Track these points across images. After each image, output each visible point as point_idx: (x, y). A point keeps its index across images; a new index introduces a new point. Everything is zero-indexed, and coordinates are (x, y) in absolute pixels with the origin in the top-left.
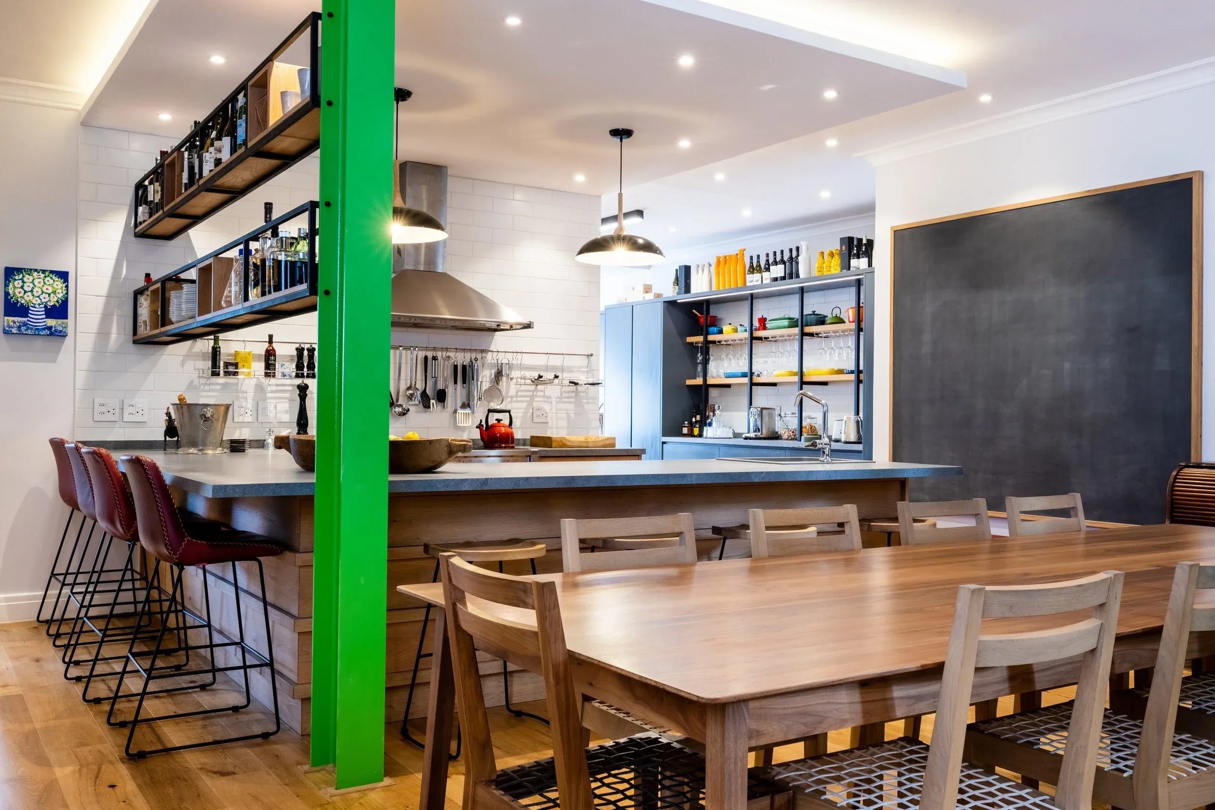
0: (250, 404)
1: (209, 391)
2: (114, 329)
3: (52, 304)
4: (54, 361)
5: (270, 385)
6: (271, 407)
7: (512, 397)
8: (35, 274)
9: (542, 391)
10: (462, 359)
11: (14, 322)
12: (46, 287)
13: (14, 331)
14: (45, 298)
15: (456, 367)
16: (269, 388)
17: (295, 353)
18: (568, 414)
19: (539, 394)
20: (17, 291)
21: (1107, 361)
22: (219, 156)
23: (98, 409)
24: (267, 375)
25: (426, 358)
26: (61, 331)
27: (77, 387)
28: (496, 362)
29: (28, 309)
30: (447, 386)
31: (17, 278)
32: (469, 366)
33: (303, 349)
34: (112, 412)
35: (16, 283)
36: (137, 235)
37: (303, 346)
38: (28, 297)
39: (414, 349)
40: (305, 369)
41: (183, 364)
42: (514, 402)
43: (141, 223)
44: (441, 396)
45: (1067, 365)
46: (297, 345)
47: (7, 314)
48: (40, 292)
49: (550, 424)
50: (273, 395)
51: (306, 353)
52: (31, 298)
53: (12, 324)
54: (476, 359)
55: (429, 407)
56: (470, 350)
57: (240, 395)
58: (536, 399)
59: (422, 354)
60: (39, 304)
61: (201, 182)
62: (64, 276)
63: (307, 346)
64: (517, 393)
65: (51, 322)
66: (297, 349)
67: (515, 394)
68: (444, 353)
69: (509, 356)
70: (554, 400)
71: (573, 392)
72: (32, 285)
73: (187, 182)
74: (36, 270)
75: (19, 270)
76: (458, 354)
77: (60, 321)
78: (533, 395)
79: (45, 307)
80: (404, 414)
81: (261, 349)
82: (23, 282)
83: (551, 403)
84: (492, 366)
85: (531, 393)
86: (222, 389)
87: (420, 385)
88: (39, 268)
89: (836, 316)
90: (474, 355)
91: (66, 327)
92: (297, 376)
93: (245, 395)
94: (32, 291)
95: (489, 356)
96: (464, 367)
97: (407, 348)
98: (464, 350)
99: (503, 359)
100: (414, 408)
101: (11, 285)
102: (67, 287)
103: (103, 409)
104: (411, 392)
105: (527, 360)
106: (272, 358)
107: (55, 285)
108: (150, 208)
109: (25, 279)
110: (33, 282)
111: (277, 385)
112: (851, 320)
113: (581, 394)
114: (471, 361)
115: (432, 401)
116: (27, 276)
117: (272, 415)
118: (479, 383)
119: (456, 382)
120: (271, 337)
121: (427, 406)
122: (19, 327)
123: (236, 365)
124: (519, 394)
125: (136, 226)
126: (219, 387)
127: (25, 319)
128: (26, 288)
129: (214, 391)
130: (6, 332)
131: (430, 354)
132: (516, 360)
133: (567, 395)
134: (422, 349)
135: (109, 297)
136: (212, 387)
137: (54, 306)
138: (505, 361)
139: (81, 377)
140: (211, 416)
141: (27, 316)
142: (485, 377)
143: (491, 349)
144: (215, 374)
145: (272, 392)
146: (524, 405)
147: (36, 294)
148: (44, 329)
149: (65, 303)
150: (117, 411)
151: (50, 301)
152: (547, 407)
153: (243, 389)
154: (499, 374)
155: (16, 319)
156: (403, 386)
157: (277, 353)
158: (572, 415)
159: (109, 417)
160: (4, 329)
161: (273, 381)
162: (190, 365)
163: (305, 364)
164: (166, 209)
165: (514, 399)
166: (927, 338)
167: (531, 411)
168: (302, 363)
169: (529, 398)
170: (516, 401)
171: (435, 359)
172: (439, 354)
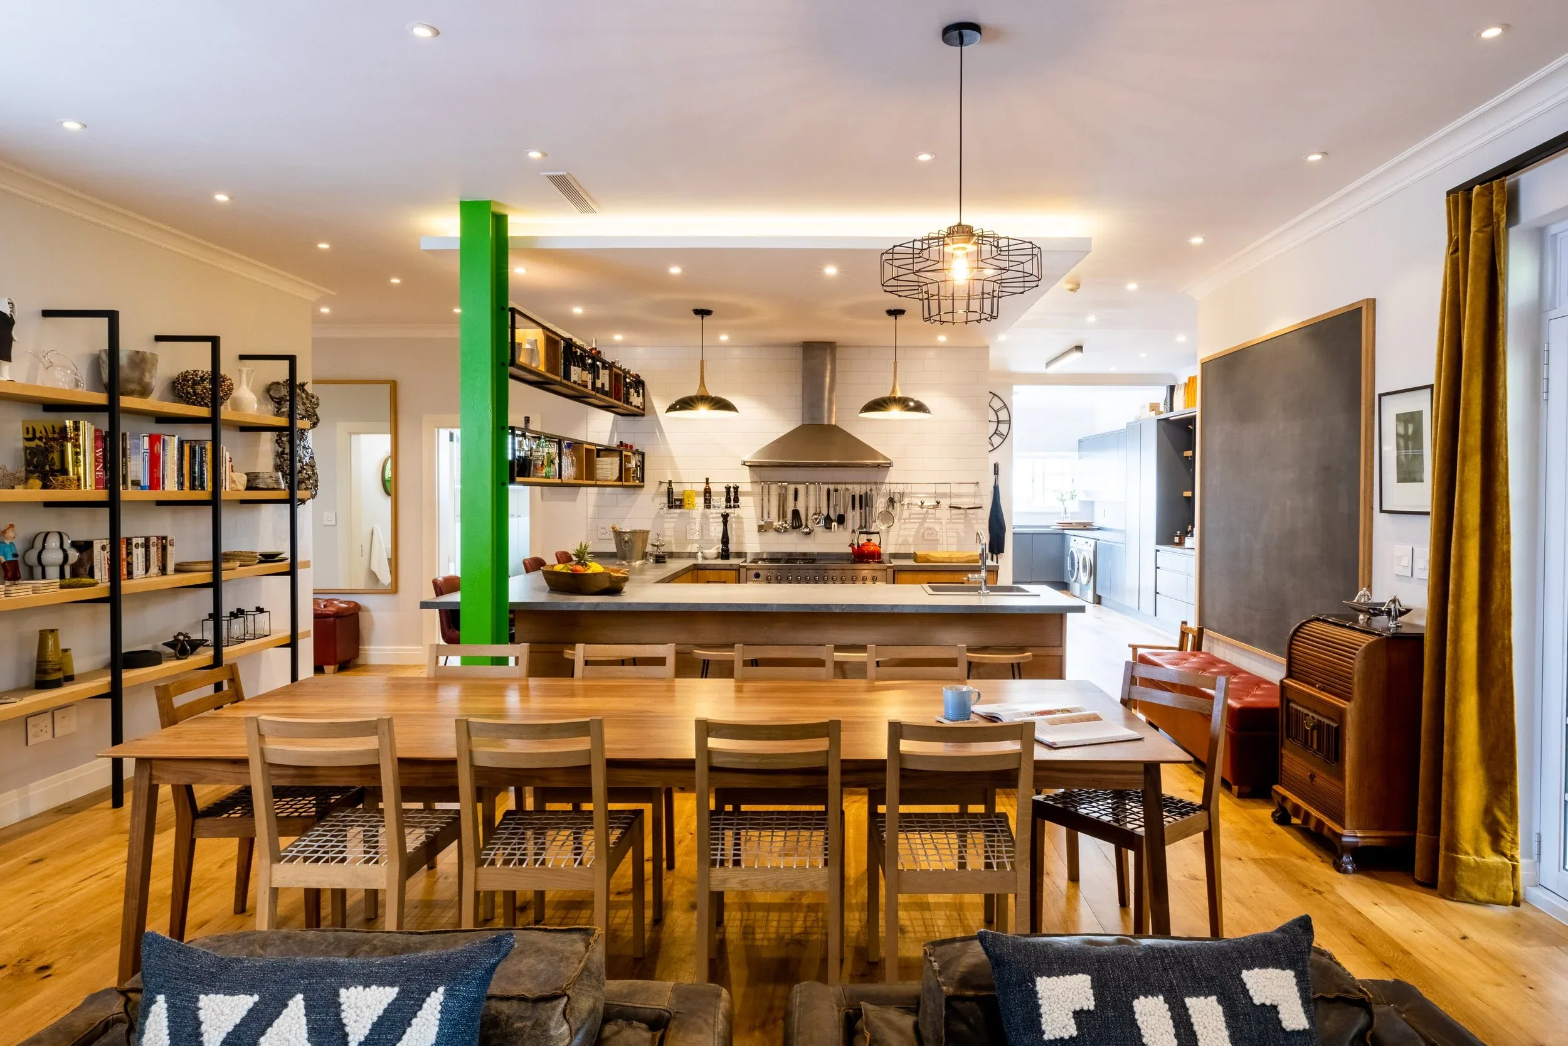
0: (697, 527)
1: (671, 518)
5: (711, 513)
6: (713, 529)
7: (905, 519)
9: (933, 514)
10: (858, 490)
15: (853, 497)
16: (711, 516)
17: (724, 490)
18: (958, 533)
19: (930, 516)
23: (600, 531)
24: (706, 507)
25: (829, 491)
28: (889, 491)
30: (846, 511)
32: (865, 495)
33: (730, 487)
37: (730, 485)
40: (732, 502)
41: (653, 500)
42: (907, 523)
44: (841, 520)
46: (726, 485)
49: (940, 542)
50: (709, 521)
51: (732, 490)
54: (872, 490)
55: (831, 528)
56: (865, 483)
58: (927, 520)
59: (825, 488)
63: (732, 485)
64: (910, 515)
66: (725, 487)
67: (908, 517)
68: (844, 486)
69: (901, 486)
70: (944, 522)
76: (855, 486)
78: (924, 517)
80: (811, 534)
81: (701, 488)
83: (941, 523)
84: (884, 495)
85: (923, 515)
86: (679, 516)
87: (825, 512)
90: (869, 487)
92: (726, 507)
93: (692, 521)
95: (884, 487)
96: (861, 496)
98: (860, 483)
99: (896, 489)
100: (819, 529)
103: (603, 531)
104: (816, 516)
106: (708, 495)
111: (715, 513)
113: (971, 516)
114: (867, 491)
115: (833, 524)
118: (874, 508)
119: (853, 508)
120: (707, 479)
121: (828, 527)
123: (682, 501)
124: (912, 516)
126: (676, 515)
129: (674, 518)
131: (832, 487)
132: (907, 489)
133: (956, 517)
134: (825, 483)
136: (672, 515)
138: (897, 491)
139: (591, 511)
140: (629, 539)
142: (880, 504)
143: (885, 481)
144: (670, 507)
145: (713, 518)
146: (917, 525)
152: (937, 527)
153: (693, 516)
154: (891, 501)
156: (810, 512)
157: (711, 491)
158: (962, 534)
159: (607, 536)
161: (709, 511)
163: (732, 498)
165: (907, 521)
167: (922, 531)
168: (730, 498)
169: (920, 520)
170: (909, 522)
171: (836, 490)
172: (839, 487)
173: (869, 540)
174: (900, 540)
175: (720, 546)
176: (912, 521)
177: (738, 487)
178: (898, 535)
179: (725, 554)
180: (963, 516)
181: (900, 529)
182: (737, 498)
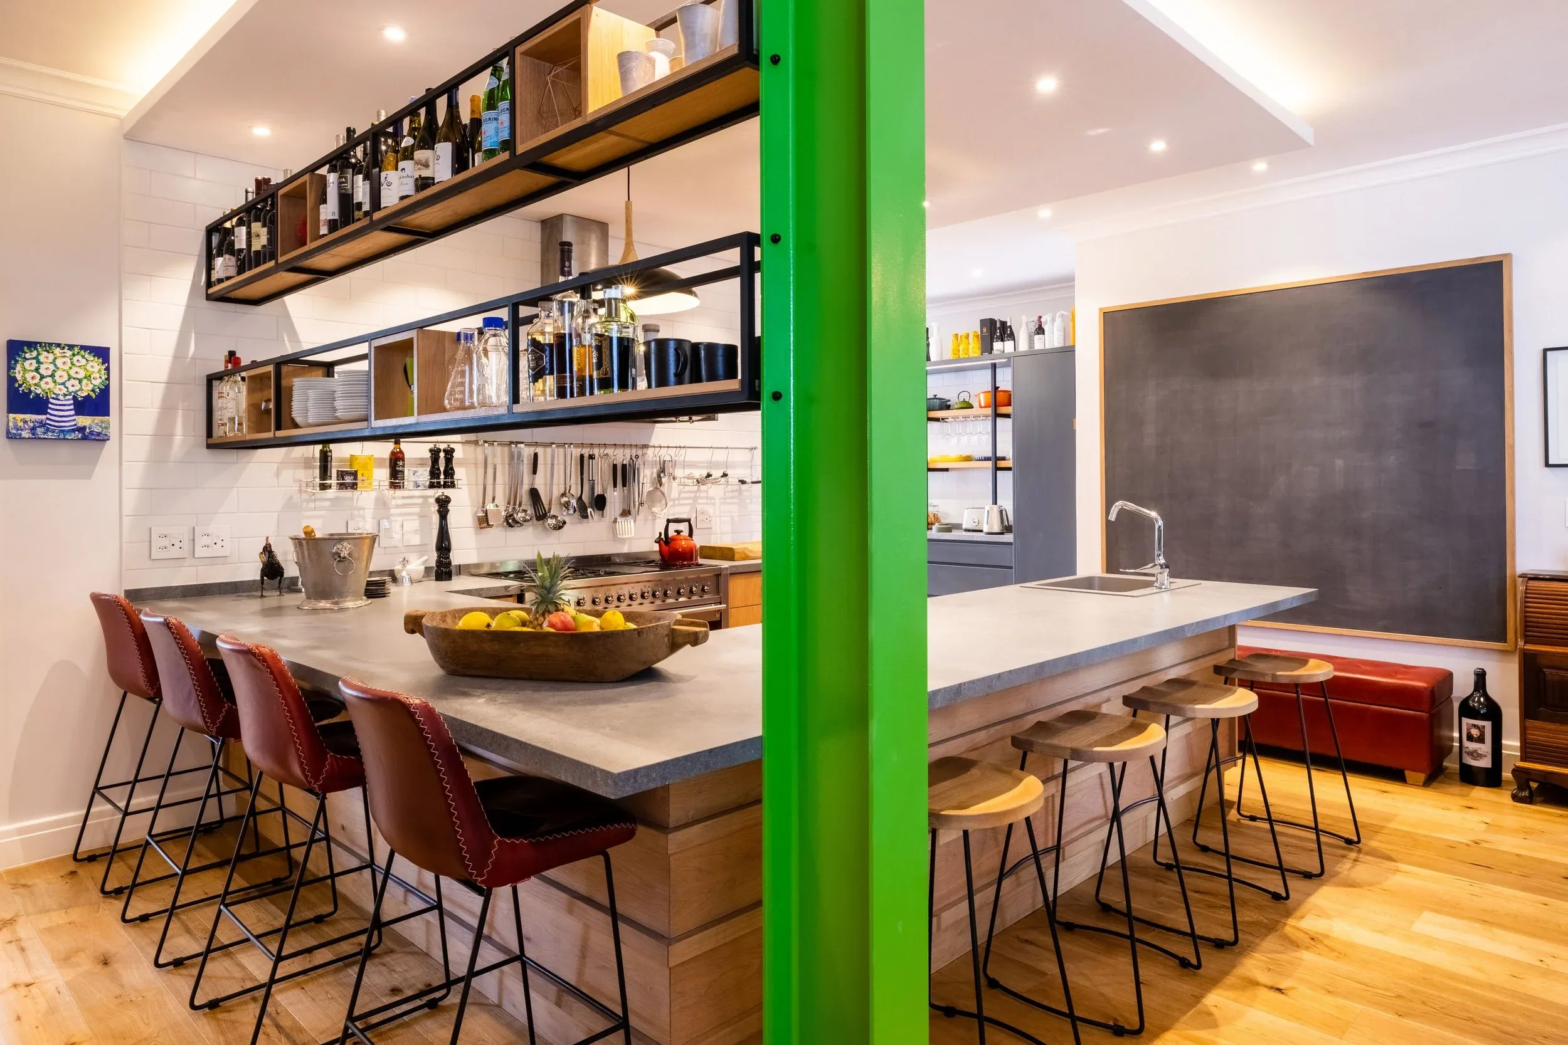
1: (315, 509)
2: (179, 429)
3: (85, 394)
4: (88, 476)
5: (394, 498)
6: (396, 526)
7: (674, 500)
8: (57, 351)
9: (705, 491)
10: (621, 456)
11: (25, 422)
12: (75, 369)
13: (25, 434)
14: (73, 386)
15: (615, 466)
16: (394, 502)
17: (429, 455)
18: (732, 517)
19: (703, 495)
20: (28, 376)
21: (1392, 458)
22: (426, 173)
23: (157, 542)
24: (394, 486)
25: (582, 456)
26: (99, 434)
27: (125, 512)
28: (658, 459)
29: (47, 401)
30: (604, 490)
31: (28, 356)
32: (630, 465)
33: (439, 450)
34: (178, 545)
35: (27, 364)
36: (209, 297)
37: (437, 446)
38: (47, 385)
39: (569, 446)
40: (442, 476)
41: (278, 474)
42: (676, 505)
43: (220, 281)
44: (600, 503)
45: (1339, 463)
46: (431, 446)
47: (11, 410)
48: (66, 377)
49: (714, 529)
50: (398, 511)
51: (442, 455)
52: (51, 385)
53: (21, 424)
54: (637, 457)
55: (587, 517)
56: (630, 446)
57: (356, 513)
58: (699, 501)
59: (576, 452)
60: (65, 395)
61: (377, 216)
62: (102, 354)
63: (442, 447)
64: (679, 494)
65: (84, 421)
66: (431, 451)
67: (677, 496)
68: (602, 450)
69: (672, 451)
70: (717, 501)
71: (736, 491)
72: (52, 367)
73: (336, 217)
74: (58, 345)
75: (32, 345)
76: (617, 451)
77: (98, 419)
78: (695, 496)
79: (75, 398)
80: (560, 528)
82: (39, 362)
83: (714, 504)
84: (654, 463)
85: (694, 494)
86: (333, 506)
87: (575, 490)
88: (63, 342)
89: (964, 401)
90: (634, 452)
91: (107, 428)
92: (432, 486)
93: (362, 512)
94: (52, 376)
95: (650, 451)
96: (624, 467)
97: (559, 445)
98: (624, 446)
99: (666, 455)
100: (571, 519)
101: (19, 367)
102: (108, 369)
103: (166, 542)
104: (565, 499)
105: (691, 456)
106: (401, 463)
107: (88, 367)
108: (238, 260)
109: (42, 358)
110: (54, 362)
111: (404, 498)
112: (983, 405)
113: (745, 493)
114: (631, 459)
115: (589, 510)
116: (45, 353)
117: (397, 536)
118: (641, 484)
119: (615, 486)
122: (33, 429)
123: (355, 474)
124: (683, 495)
125: (209, 284)
126: (327, 503)
127: (43, 417)
128: (42, 371)
129: (322, 508)
130: (10, 436)
131: (586, 452)
132: (680, 456)
133: (730, 495)
134: (577, 445)
135: (170, 383)
136: (318, 504)
137: (88, 397)
138: (667, 458)
139: (130, 499)
140: (349, 554)
141: (46, 413)
142: (647, 477)
143: (651, 444)
144: (323, 487)
145: (398, 506)
146: (687, 508)
147: (59, 380)
148: (73, 431)
149: (105, 392)
150: (186, 545)
151: (81, 389)
152: (710, 510)
153: (359, 504)
154: (661, 474)
155: (28, 417)
156: (556, 493)
157: (406, 456)
158: (736, 518)
159: (174, 552)
160: (8, 432)
161: (399, 493)
162: (288, 475)
163: (442, 469)
164: (281, 260)
165: (677, 502)
166: (1150, 429)
168: (438, 469)
169: (691, 501)
170: (680, 505)
171: (591, 457)
172: (596, 451)
173: (678, 532)
175: (434, 556)
176: (681, 502)
177: (453, 450)
179: (443, 570)
180: (737, 493)
182: (452, 469)
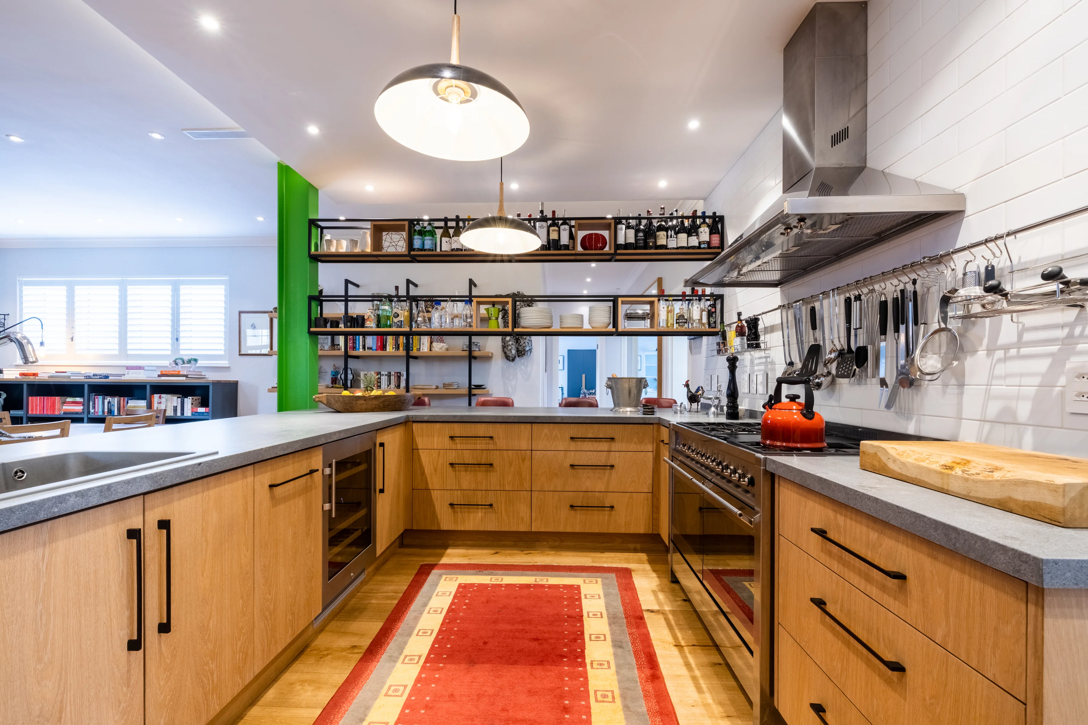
7: (1006, 348)
10: (890, 289)
15: (883, 305)
25: (848, 301)
39: (834, 293)
42: (1012, 358)
56: (906, 268)
58: (1079, 346)
64: (1020, 335)
67: (1014, 339)
68: (868, 287)
76: (887, 281)
78: (1070, 336)
85: (1066, 331)
87: (843, 345)
90: (911, 276)
96: (896, 302)
98: (894, 271)
115: (854, 367)
124: (1027, 337)
131: (852, 295)
134: (843, 288)
146: (1043, 365)
165: (1013, 352)
167: (1062, 381)
170: (1019, 357)
171: (859, 298)
172: (862, 290)
174: (993, 409)
176: (1024, 351)
177: (757, 319)
178: (988, 396)
181: (992, 376)
182: (758, 334)
